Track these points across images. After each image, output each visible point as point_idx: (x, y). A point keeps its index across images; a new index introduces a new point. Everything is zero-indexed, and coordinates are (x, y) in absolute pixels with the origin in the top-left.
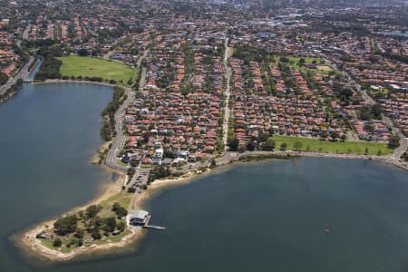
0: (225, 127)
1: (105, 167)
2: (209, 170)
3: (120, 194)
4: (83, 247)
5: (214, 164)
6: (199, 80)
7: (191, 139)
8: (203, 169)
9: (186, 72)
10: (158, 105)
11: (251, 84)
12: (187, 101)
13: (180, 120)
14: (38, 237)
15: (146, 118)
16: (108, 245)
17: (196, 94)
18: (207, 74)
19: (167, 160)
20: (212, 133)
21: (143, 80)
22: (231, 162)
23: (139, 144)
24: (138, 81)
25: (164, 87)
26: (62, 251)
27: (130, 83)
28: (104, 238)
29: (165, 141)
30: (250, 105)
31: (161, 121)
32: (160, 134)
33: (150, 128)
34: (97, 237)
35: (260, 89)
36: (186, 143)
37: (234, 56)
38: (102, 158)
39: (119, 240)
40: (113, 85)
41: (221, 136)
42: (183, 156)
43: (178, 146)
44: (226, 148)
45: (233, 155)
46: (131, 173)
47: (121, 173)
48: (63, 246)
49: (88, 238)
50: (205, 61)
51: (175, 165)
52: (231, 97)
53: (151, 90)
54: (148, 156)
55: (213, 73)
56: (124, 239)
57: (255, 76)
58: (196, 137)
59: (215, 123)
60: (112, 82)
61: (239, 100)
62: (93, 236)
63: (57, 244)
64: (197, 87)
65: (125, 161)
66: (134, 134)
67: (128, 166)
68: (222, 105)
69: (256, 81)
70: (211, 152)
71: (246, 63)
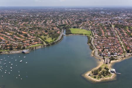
0: (123, 46)
1: (96, 57)
2: (124, 58)
3: (104, 65)
4: (102, 78)
5: (125, 56)
6: (109, 34)
7: (115, 50)
9: (104, 32)
10: (102, 41)
11: (123, 35)
12: (108, 40)
13: (110, 45)
14: (89, 75)
15: (100, 44)
16: (108, 78)
17: (110, 37)
18: (110, 32)
19: (112, 55)
20: (120, 48)
21: (93, 34)
22: (129, 56)
23: (102, 51)
24: (92, 34)
25: (100, 36)
26: (97, 79)
27: (90, 35)
28: (106, 76)
29: (109, 50)
30: (127, 40)
31: (105, 45)
32: (106, 48)
33: (103, 47)
34: (105, 76)
35: (127, 36)
36: (115, 51)
37: (115, 27)
38: (94, 55)
39: (110, 77)
40: (86, 36)
41: (123, 49)
42: (116, 54)
43: (113, 51)
44: (126, 52)
45: (129, 54)
46: (104, 59)
47: (101, 59)
48: (97, 78)
49: (102, 76)
50: (107, 29)
51: (115, 57)
52: (120, 38)
53: (97, 37)
54: (106, 54)
55: (112, 32)
56: (111, 76)
57: (124, 32)
58: (117, 49)
59: (120, 45)
60: (86, 35)
61: (123, 39)
62: (103, 76)
63: (95, 77)
65: (100, 55)
66: (99, 48)
67: (102, 57)
68: (119, 40)
69: (125, 33)
70: (123, 53)
71: (119, 29)
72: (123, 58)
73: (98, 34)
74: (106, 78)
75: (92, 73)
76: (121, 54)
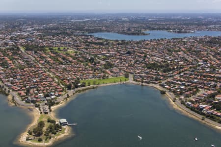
0: (57, 80)
1: (20, 106)
2: (68, 99)
3: (42, 116)
4: (52, 139)
5: (68, 96)
6: (22, 62)
7: (48, 88)
9: (11, 60)
10: (15, 76)
12: (26, 72)
13: (34, 81)
14: (27, 140)
15: (16, 83)
16: (61, 136)
17: (27, 69)
18: (22, 59)
19: (48, 98)
20: (54, 84)
22: (74, 94)
23: (26, 94)
26: (45, 142)
28: (57, 133)
29: (38, 90)
30: (57, 70)
31: (25, 83)
33: (25, 86)
34: (55, 134)
35: (54, 63)
36: (48, 90)
38: (15, 103)
39: (64, 133)
41: (59, 85)
42: (53, 95)
43: (45, 91)
44: (66, 88)
45: (72, 91)
46: (37, 106)
47: (32, 107)
49: (50, 134)
51: (53, 99)
52: (45, 68)
54: (37, 98)
55: (25, 59)
56: (66, 132)
57: (45, 57)
59: (51, 79)
61: (50, 68)
62: (53, 133)
63: (40, 140)
64: (24, 66)
65: (28, 102)
66: (19, 90)
67: (32, 104)
68: (45, 72)
69: (48, 59)
70: (62, 91)
71: (35, 52)
72: (66, 99)
73: (1, 66)
74: (58, 137)
75: (31, 134)
76: (60, 93)
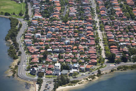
0: (101, 45)
1: (18, 79)
2: (97, 77)
5: (99, 73)
6: (73, 11)
7: (79, 55)
8: (93, 77)
9: (62, 5)
10: (47, 31)
11: (113, 12)
12: (67, 27)
13: (67, 41)
15: (40, 41)
17: (73, 21)
18: (77, 5)
19: (65, 72)
20: (92, 50)
21: (30, 13)
22: (112, 71)
23: (40, 60)
24: (27, 12)
25: (48, 17)
27: (21, 15)
29: (60, 57)
30: (116, 28)
31: (53, 43)
32: (54, 52)
33: (46, 48)
35: (121, 16)
36: (75, 58)
38: (14, 72)
40: (8, 17)
41: (100, 52)
42: (76, 68)
43: (70, 60)
44: (106, 60)
45: (112, 65)
46: (39, 82)
47: (32, 83)
51: (71, 75)
52: (100, 22)
53: (39, 19)
54: (49, 69)
55: (82, 5)
57: (115, 5)
58: (82, 53)
59: (93, 42)
60: (6, 14)
61: (106, 24)
64: (73, 16)
65: (33, 73)
66: (35, 53)
67: (36, 78)
68: (95, 29)
69: (116, 9)
70: (95, 64)
73: (42, 14)
76: (89, 67)
